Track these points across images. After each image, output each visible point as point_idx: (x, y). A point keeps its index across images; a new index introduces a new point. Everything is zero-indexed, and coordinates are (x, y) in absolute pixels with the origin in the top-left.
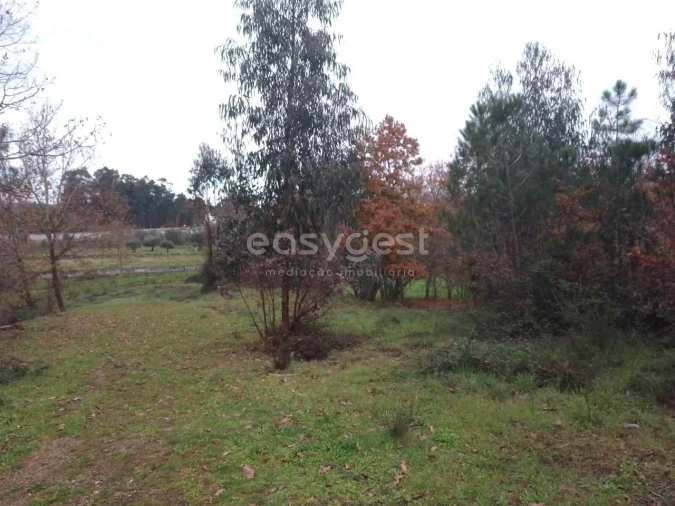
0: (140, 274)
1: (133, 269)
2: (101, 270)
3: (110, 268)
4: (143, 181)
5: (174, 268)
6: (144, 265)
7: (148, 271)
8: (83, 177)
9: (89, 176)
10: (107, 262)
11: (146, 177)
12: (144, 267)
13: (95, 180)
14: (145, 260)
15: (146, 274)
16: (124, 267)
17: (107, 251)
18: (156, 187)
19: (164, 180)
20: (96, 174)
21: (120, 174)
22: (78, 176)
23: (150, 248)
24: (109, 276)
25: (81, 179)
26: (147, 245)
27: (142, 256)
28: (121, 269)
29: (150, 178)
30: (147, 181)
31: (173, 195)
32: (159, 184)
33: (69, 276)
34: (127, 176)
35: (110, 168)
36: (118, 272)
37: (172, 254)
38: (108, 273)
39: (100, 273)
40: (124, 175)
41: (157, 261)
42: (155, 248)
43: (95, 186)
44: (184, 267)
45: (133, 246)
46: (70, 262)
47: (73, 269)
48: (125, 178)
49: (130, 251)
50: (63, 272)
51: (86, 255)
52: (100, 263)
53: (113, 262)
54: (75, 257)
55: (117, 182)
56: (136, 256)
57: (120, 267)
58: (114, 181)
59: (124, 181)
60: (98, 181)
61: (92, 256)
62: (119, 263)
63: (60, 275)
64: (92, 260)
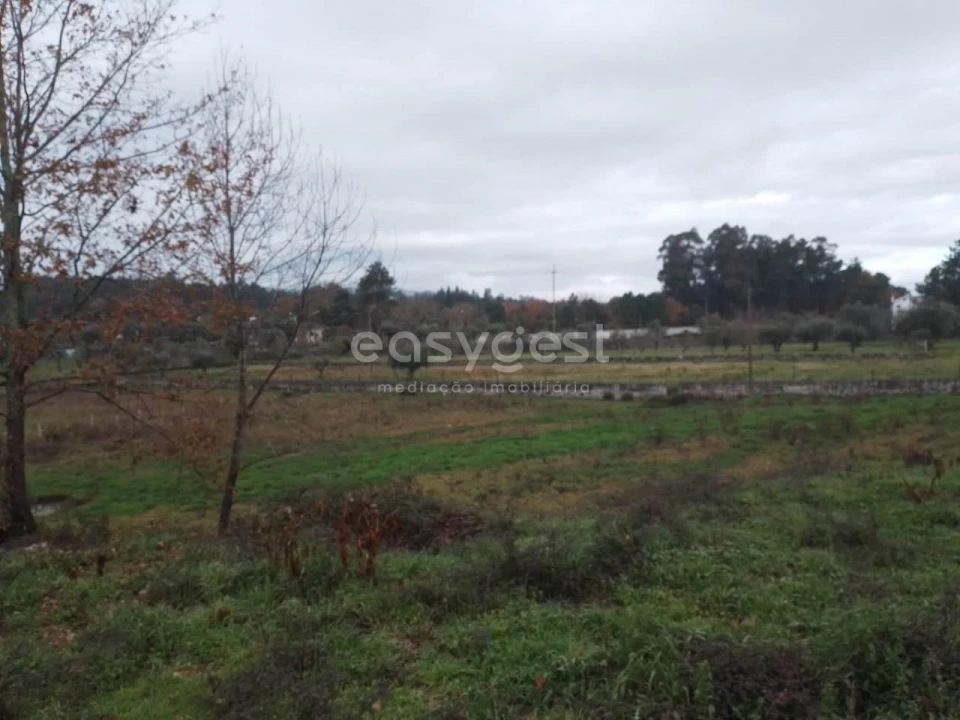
0: (799, 397)
1: (779, 384)
2: (704, 385)
3: (725, 381)
4: (786, 243)
5: (891, 384)
6: (804, 377)
7: (818, 389)
8: (692, 243)
9: (699, 241)
10: (717, 368)
11: (791, 237)
12: (809, 381)
13: (709, 248)
14: (803, 366)
15: (815, 398)
16: (757, 379)
17: (719, 351)
18: (809, 250)
19: (822, 240)
20: (711, 237)
21: (750, 233)
22: (685, 242)
23: (809, 346)
24: (721, 399)
25: (688, 246)
26: (805, 337)
27: (794, 359)
28: (751, 385)
29: (798, 238)
30: (793, 244)
31: (840, 263)
32: (815, 246)
33: (636, 394)
34: (761, 238)
35: (732, 225)
36: (743, 390)
37: (866, 356)
38: (719, 391)
39: (699, 390)
40: (754, 237)
41: (837, 369)
42: (821, 345)
43: (709, 257)
45: (775, 339)
46: (648, 368)
47: (647, 381)
48: (757, 241)
49: (768, 349)
50: (623, 387)
51: (681, 356)
52: (702, 370)
53: (733, 368)
54: (659, 360)
55: (743, 249)
56: (779, 358)
57: (748, 379)
58: (739, 247)
59: (755, 246)
60: (713, 247)
61: (692, 359)
62: (747, 371)
63: (617, 394)
64: (689, 365)
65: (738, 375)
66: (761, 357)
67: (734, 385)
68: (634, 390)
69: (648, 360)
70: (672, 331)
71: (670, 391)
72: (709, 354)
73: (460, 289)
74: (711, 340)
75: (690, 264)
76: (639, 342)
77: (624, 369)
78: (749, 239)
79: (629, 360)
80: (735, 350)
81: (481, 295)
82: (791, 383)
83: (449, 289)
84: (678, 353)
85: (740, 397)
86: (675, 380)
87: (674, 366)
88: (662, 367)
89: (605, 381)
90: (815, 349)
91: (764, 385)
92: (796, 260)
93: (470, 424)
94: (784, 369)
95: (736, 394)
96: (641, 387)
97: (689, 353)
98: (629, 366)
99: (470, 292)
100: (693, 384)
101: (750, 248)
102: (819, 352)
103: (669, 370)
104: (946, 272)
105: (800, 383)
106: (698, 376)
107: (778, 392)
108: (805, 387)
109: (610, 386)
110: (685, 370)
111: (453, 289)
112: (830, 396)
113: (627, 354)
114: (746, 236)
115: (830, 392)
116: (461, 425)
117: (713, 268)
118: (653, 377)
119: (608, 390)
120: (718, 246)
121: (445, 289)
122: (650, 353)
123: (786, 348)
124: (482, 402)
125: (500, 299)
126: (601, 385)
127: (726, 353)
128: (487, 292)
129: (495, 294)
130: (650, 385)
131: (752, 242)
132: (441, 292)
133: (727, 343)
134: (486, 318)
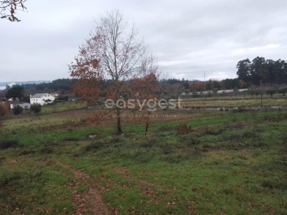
0: (275, 109)
1: (270, 106)
2: (248, 106)
3: (254, 105)
4: (278, 62)
6: (277, 104)
7: (281, 107)
8: (247, 63)
9: (249, 62)
10: (253, 101)
11: (280, 60)
12: (278, 105)
13: (253, 64)
14: (278, 100)
15: (280, 109)
16: (264, 104)
17: (254, 96)
18: (286, 64)
20: (253, 61)
21: (266, 59)
22: (245, 63)
23: (282, 94)
24: (253, 110)
25: (246, 64)
26: (280, 92)
27: (276, 99)
28: (262, 106)
29: (282, 60)
30: (280, 62)
33: (229, 109)
34: (269, 60)
35: (260, 57)
36: (260, 108)
38: (253, 108)
39: (247, 108)
40: (267, 60)
42: (285, 94)
43: (253, 67)
45: (271, 93)
46: (233, 102)
47: (232, 105)
48: (268, 61)
49: (269, 96)
50: (226, 107)
51: (243, 98)
52: (248, 102)
53: (258, 101)
54: (236, 99)
55: (264, 64)
56: (272, 98)
57: (261, 105)
58: (262, 63)
59: (268, 63)
60: (254, 64)
61: (246, 99)
62: (261, 102)
63: (224, 109)
64: (245, 101)
65: (258, 104)
66: (267, 98)
67: (257, 107)
68: (229, 108)
69: (233, 99)
70: (241, 90)
71: (238, 108)
72: (251, 97)
73: (175, 79)
74: (252, 93)
75: (247, 69)
76: (230, 94)
77: (226, 102)
78: (266, 61)
79: (227, 100)
80: (259, 96)
81: (181, 80)
82: (273, 106)
83: (171, 79)
84: (242, 97)
85: (259, 110)
86: (240, 105)
87: (240, 101)
88: (237, 101)
89: (220, 105)
90: (284, 95)
91: (266, 106)
92: (282, 67)
93: (184, 118)
94: (272, 101)
95: (257, 109)
96: (231, 107)
97: (245, 97)
98: (228, 101)
99: (178, 80)
100: (245, 106)
101: (266, 63)
102: (284, 96)
103: (239, 102)
105: (276, 106)
106: (247, 104)
107: (269, 108)
108: (277, 107)
109: (222, 107)
110: (243, 102)
111: (173, 79)
112: (285, 109)
113: (227, 98)
114: (265, 60)
115: (285, 108)
116: (181, 118)
117: (254, 70)
118: (234, 104)
119: (221, 108)
120: (256, 63)
121: (170, 79)
122: (234, 97)
123: (274, 95)
124: (186, 112)
125: (187, 81)
126: (219, 107)
127: (256, 97)
128: (183, 79)
129: (185, 80)
130: (233, 107)
131: (267, 61)
132: (169, 80)
133: (257, 94)
134: (184, 88)
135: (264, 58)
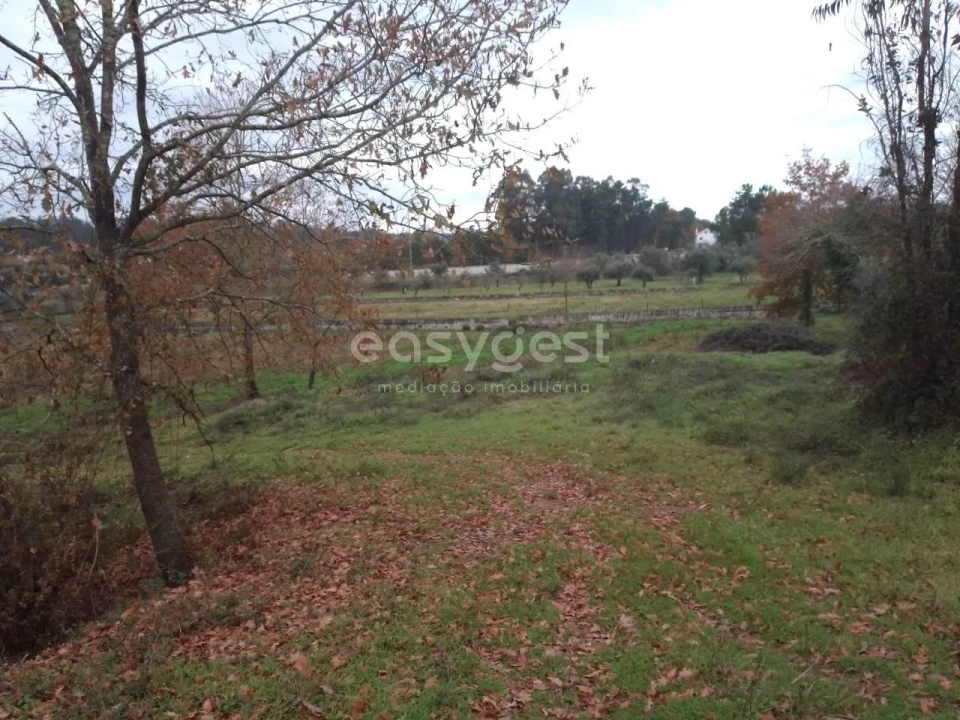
1: (585, 315)
2: (534, 317)
3: (548, 314)
4: (605, 183)
5: (659, 313)
6: (604, 308)
7: (611, 318)
8: (525, 185)
9: (531, 182)
10: (544, 303)
11: (610, 178)
12: (605, 313)
13: (540, 189)
14: (606, 299)
16: (571, 311)
17: (547, 287)
18: (625, 192)
19: (636, 181)
20: (540, 178)
21: (574, 176)
23: (615, 282)
25: (522, 187)
26: (611, 275)
27: (601, 294)
28: (566, 317)
29: (616, 179)
30: (611, 185)
31: (650, 202)
32: (629, 187)
33: (486, 326)
34: (584, 179)
35: (559, 169)
36: (561, 320)
37: (651, 290)
38: (545, 322)
39: (532, 321)
40: (578, 178)
41: (628, 302)
42: (623, 281)
43: (539, 197)
44: (676, 312)
45: (587, 278)
46: (492, 304)
47: (493, 315)
48: (581, 182)
49: (583, 286)
50: (477, 320)
51: (517, 294)
52: (534, 305)
53: (555, 303)
54: (501, 297)
55: (569, 189)
56: (591, 294)
57: (564, 312)
58: (565, 187)
59: (579, 186)
60: (543, 188)
61: (525, 295)
62: (564, 305)
63: (473, 325)
64: (524, 301)
65: (558, 310)
66: (577, 293)
67: (555, 316)
68: (485, 323)
69: (492, 297)
70: (511, 268)
71: (510, 323)
72: (538, 290)
74: (540, 278)
75: (524, 203)
76: (484, 280)
77: (475, 306)
78: (574, 180)
79: (477, 298)
80: (559, 287)
82: (593, 314)
84: (514, 289)
85: (560, 325)
86: (513, 314)
87: (513, 302)
88: (504, 303)
89: (462, 316)
90: (619, 284)
91: (576, 316)
92: (615, 200)
94: (591, 302)
95: (557, 323)
96: (490, 320)
97: (524, 290)
98: (479, 303)
100: (527, 316)
101: (575, 188)
102: (620, 288)
103: (509, 306)
104: (732, 212)
105: (600, 314)
106: (530, 310)
107: (584, 320)
108: (603, 317)
109: (467, 320)
110: (521, 305)
112: (620, 322)
113: (475, 291)
114: (572, 179)
115: (620, 319)
117: (543, 208)
118: (498, 312)
119: (466, 323)
120: (547, 187)
122: (493, 290)
123: (597, 285)
126: (460, 320)
127: (551, 290)
130: (497, 318)
131: (577, 182)
133: (553, 281)
135: (569, 172)
